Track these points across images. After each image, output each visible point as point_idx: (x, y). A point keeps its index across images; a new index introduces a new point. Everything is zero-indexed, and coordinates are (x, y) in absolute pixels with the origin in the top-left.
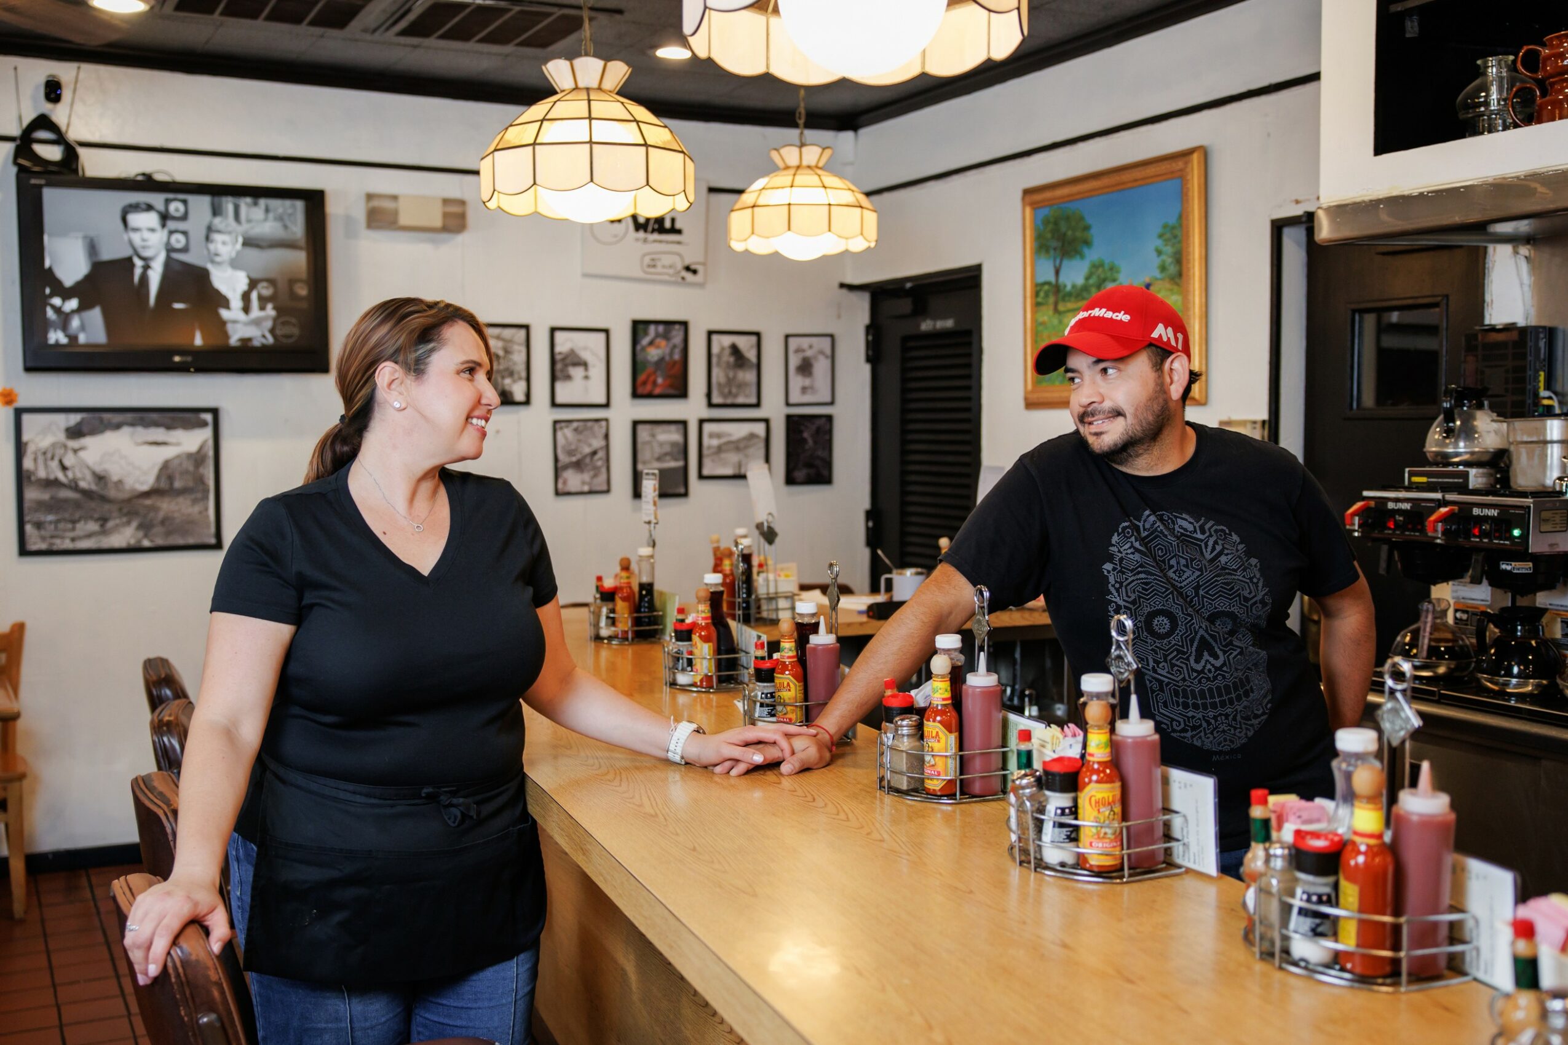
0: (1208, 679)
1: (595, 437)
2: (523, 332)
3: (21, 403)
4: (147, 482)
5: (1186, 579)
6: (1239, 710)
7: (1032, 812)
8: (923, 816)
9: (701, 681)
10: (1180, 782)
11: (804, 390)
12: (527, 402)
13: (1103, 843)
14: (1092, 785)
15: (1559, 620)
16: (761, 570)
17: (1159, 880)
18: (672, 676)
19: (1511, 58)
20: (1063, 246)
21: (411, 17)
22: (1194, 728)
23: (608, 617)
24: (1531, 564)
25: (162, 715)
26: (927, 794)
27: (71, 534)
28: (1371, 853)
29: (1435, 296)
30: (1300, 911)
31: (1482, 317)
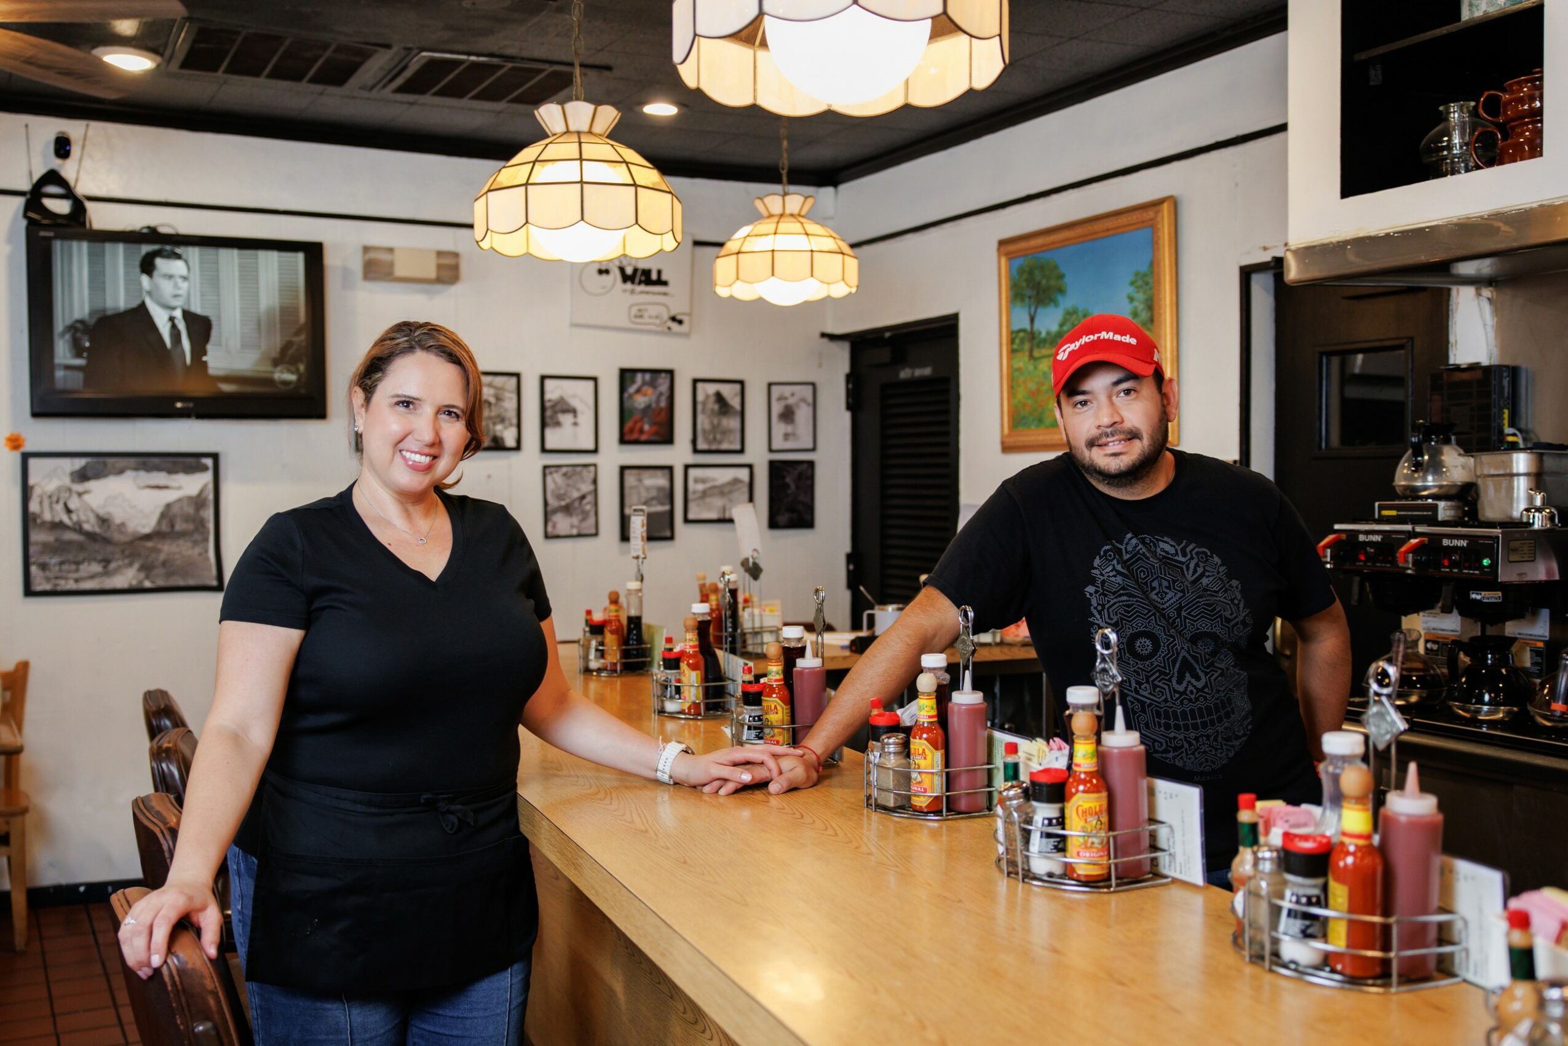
0: (1190, 700)
1: (583, 481)
2: (514, 380)
3: (28, 447)
4: (147, 526)
5: (1168, 601)
6: (1220, 731)
7: (1020, 823)
8: (911, 832)
9: (689, 708)
10: (1165, 793)
11: (786, 436)
12: (518, 448)
13: (1090, 852)
14: (1079, 795)
15: (1528, 649)
16: (746, 605)
17: (1147, 890)
18: (660, 704)
19: (1473, 104)
20: (1038, 293)
21: (407, 74)
22: (1176, 749)
23: (597, 650)
24: (1500, 594)
25: (161, 742)
26: (914, 811)
27: (75, 575)
28: (1359, 854)
29: (1402, 338)
30: (1290, 912)
31: (1447, 357)
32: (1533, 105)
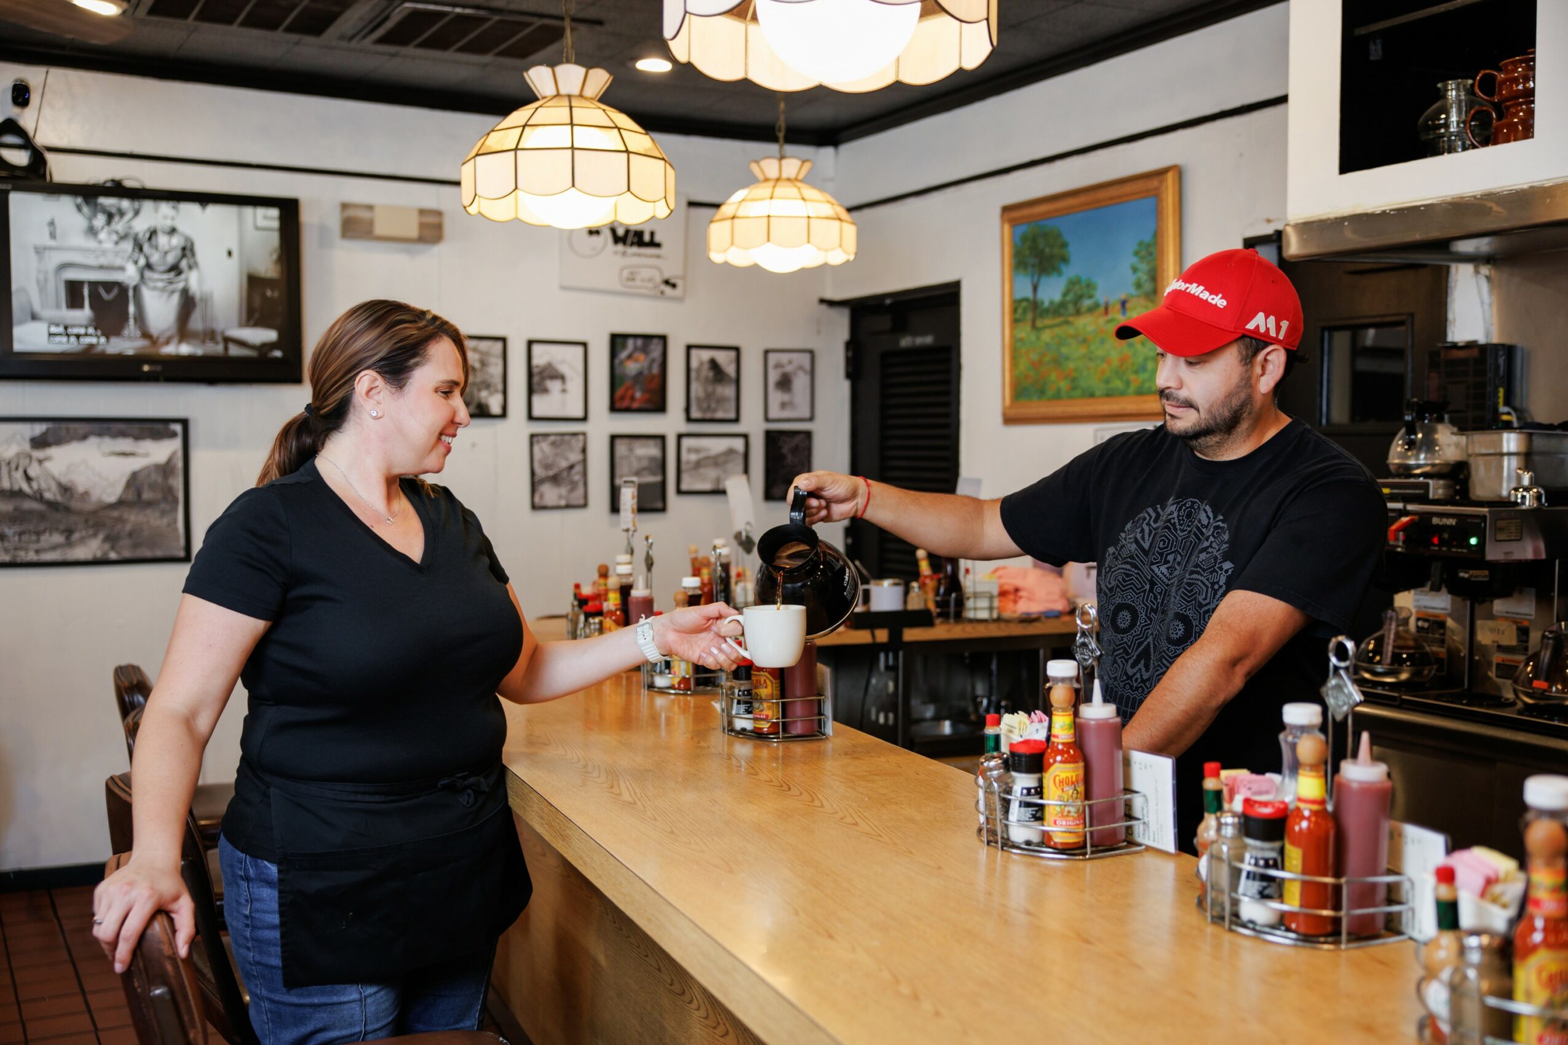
1: (571, 449)
2: (499, 346)
4: (114, 493)
7: (1000, 793)
9: (679, 683)
10: (1140, 764)
11: (784, 405)
12: (504, 415)
13: (1066, 821)
14: (1057, 765)
15: (1515, 627)
16: (739, 579)
17: (1120, 857)
19: (1470, 81)
20: (1041, 262)
21: (389, 25)
24: (1487, 573)
27: (36, 547)
28: (1313, 819)
29: (1401, 314)
30: (1249, 873)
31: (1444, 333)
32: (1527, 85)
